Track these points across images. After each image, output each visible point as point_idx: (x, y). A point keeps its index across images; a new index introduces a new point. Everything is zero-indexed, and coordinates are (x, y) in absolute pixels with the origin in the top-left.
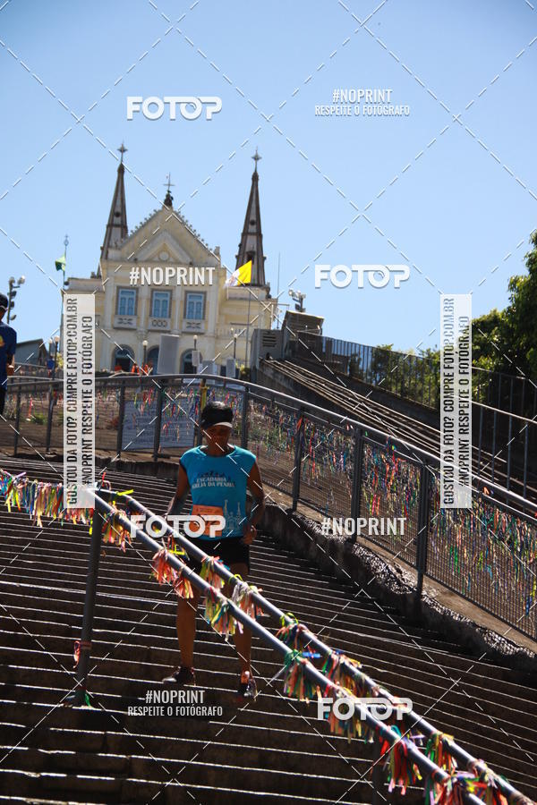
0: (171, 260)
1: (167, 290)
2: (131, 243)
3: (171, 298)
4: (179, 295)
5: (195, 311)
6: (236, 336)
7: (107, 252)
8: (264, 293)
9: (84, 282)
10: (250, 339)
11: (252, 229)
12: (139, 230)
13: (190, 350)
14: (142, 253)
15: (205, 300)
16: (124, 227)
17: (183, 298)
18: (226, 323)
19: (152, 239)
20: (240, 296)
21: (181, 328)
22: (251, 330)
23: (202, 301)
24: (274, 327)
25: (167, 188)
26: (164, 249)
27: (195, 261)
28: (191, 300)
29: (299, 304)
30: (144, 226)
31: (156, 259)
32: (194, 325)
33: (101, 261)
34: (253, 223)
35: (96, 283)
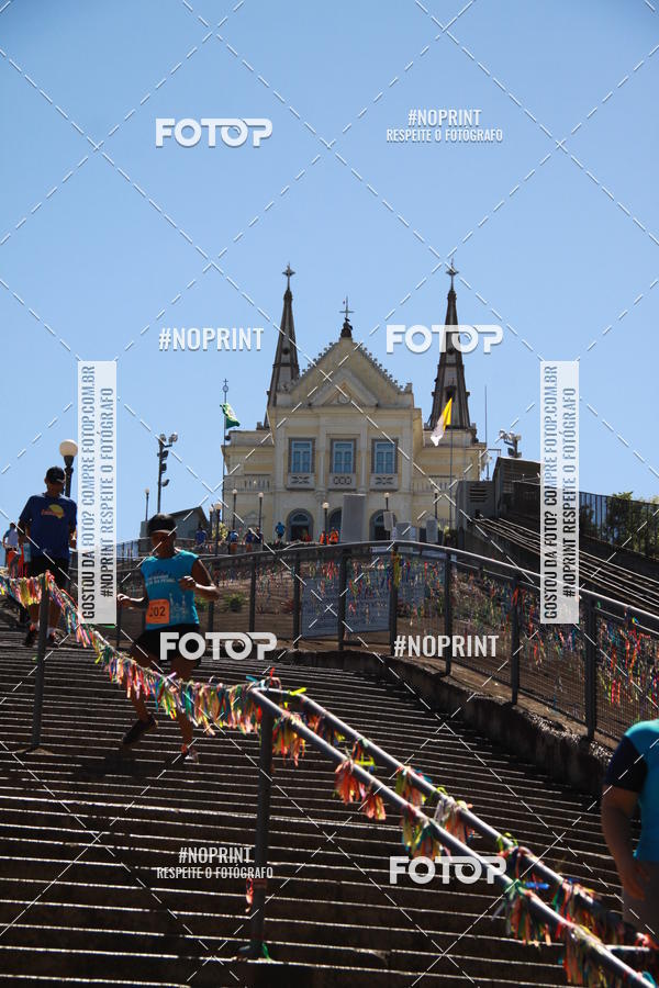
2: (303, 385)
7: (275, 398)
8: (469, 436)
9: (247, 436)
11: (451, 359)
14: (318, 396)
16: (294, 365)
17: (370, 448)
21: (369, 485)
26: (344, 389)
27: (382, 403)
28: (380, 451)
29: (513, 448)
30: (317, 363)
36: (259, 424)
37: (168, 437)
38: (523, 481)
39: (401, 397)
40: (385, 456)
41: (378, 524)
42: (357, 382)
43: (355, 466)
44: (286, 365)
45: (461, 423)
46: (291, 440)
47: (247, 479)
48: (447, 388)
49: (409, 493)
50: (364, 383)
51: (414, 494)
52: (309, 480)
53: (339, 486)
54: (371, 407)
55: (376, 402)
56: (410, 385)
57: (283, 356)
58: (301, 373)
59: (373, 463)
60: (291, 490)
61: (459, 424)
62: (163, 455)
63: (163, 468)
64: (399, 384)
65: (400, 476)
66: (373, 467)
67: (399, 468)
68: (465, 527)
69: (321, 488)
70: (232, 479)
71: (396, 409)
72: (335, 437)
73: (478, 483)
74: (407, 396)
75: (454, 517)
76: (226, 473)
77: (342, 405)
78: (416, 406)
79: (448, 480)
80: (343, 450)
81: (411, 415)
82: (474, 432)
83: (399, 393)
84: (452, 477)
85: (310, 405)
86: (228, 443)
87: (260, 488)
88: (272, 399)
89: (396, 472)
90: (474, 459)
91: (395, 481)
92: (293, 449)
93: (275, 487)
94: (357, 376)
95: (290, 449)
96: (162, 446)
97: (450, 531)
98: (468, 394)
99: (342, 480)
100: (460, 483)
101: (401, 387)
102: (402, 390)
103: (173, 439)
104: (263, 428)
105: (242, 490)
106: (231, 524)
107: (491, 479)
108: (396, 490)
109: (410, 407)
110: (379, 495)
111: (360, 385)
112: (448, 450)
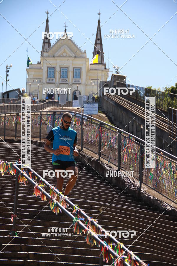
0: (68, 56)
1: (66, 68)
2: (52, 50)
3: (68, 70)
4: (71, 69)
5: (77, 75)
6: (93, 84)
7: (43, 54)
8: (104, 67)
9: (34, 66)
10: (98, 85)
11: (99, 42)
12: (55, 45)
13: (76, 90)
14: (56, 53)
15: (81, 71)
16: (49, 43)
17: (73, 71)
18: (89, 80)
19: (60, 48)
20: (94, 69)
21: (72, 82)
22: (99, 82)
23: (80, 71)
24: (108, 80)
25: (65, 28)
26: (65, 51)
27: (76, 56)
28: (76, 71)
29: (117, 71)
30: (56, 43)
31: (62, 55)
32: (77, 81)
33: (41, 57)
34: (99, 40)
35: (39, 66)
36: (38, 62)
37: (9, 66)
38: (120, 82)
39: (82, 54)
40: (77, 72)
41: (75, 94)
42: (69, 49)
43: (68, 76)
44: (47, 43)
45: (101, 62)
46: (48, 67)
47: (34, 79)
48: (97, 51)
49: (85, 85)
50: (71, 50)
51: (86, 85)
52: (53, 80)
53: (63, 82)
54: (73, 57)
55: (74, 55)
56: (85, 50)
57: (46, 40)
58: (51, 46)
59: (73, 75)
60: (48, 83)
61: (101, 63)
62: (8, 71)
63: (7, 75)
64: (82, 50)
65: (82, 79)
66: (73, 77)
67: (82, 77)
68: (102, 96)
69: (57, 82)
70: (29, 79)
71: (81, 58)
72: (62, 67)
73: (106, 82)
74: (85, 54)
75: (98, 93)
76: (28, 77)
77: (64, 56)
78: (87, 57)
79: (97, 81)
80: (64, 71)
81: (86, 60)
82: (105, 65)
83: (82, 53)
84: (98, 80)
85: (54, 56)
86: (28, 68)
87: (38, 82)
88: (42, 54)
89: (81, 78)
90: (105, 74)
91: (80, 81)
92: (49, 70)
93: (43, 82)
94: (69, 47)
95: (48, 70)
96: (7, 68)
97: (97, 97)
98: (104, 53)
99: (64, 80)
100: (101, 82)
101: (83, 51)
102: (83, 52)
103: (10, 66)
104: (39, 63)
105: (33, 83)
106: (29, 94)
107: (110, 81)
108: (81, 84)
109: (85, 57)
110: (75, 85)
111: (70, 50)
112: (97, 71)
